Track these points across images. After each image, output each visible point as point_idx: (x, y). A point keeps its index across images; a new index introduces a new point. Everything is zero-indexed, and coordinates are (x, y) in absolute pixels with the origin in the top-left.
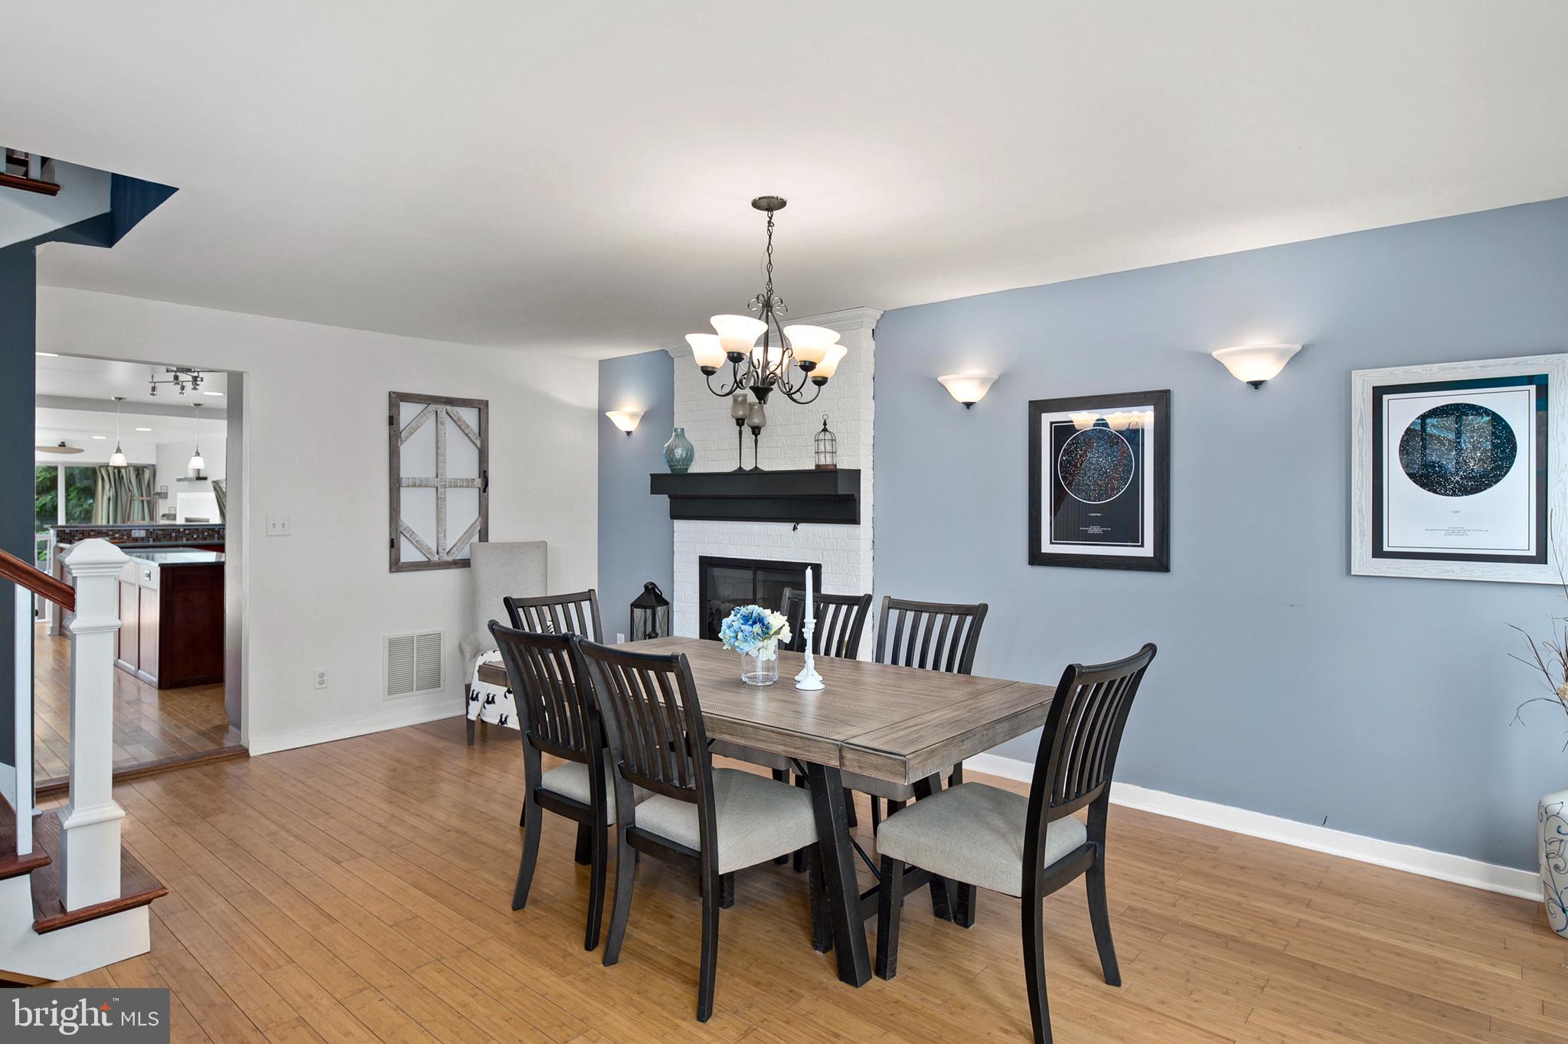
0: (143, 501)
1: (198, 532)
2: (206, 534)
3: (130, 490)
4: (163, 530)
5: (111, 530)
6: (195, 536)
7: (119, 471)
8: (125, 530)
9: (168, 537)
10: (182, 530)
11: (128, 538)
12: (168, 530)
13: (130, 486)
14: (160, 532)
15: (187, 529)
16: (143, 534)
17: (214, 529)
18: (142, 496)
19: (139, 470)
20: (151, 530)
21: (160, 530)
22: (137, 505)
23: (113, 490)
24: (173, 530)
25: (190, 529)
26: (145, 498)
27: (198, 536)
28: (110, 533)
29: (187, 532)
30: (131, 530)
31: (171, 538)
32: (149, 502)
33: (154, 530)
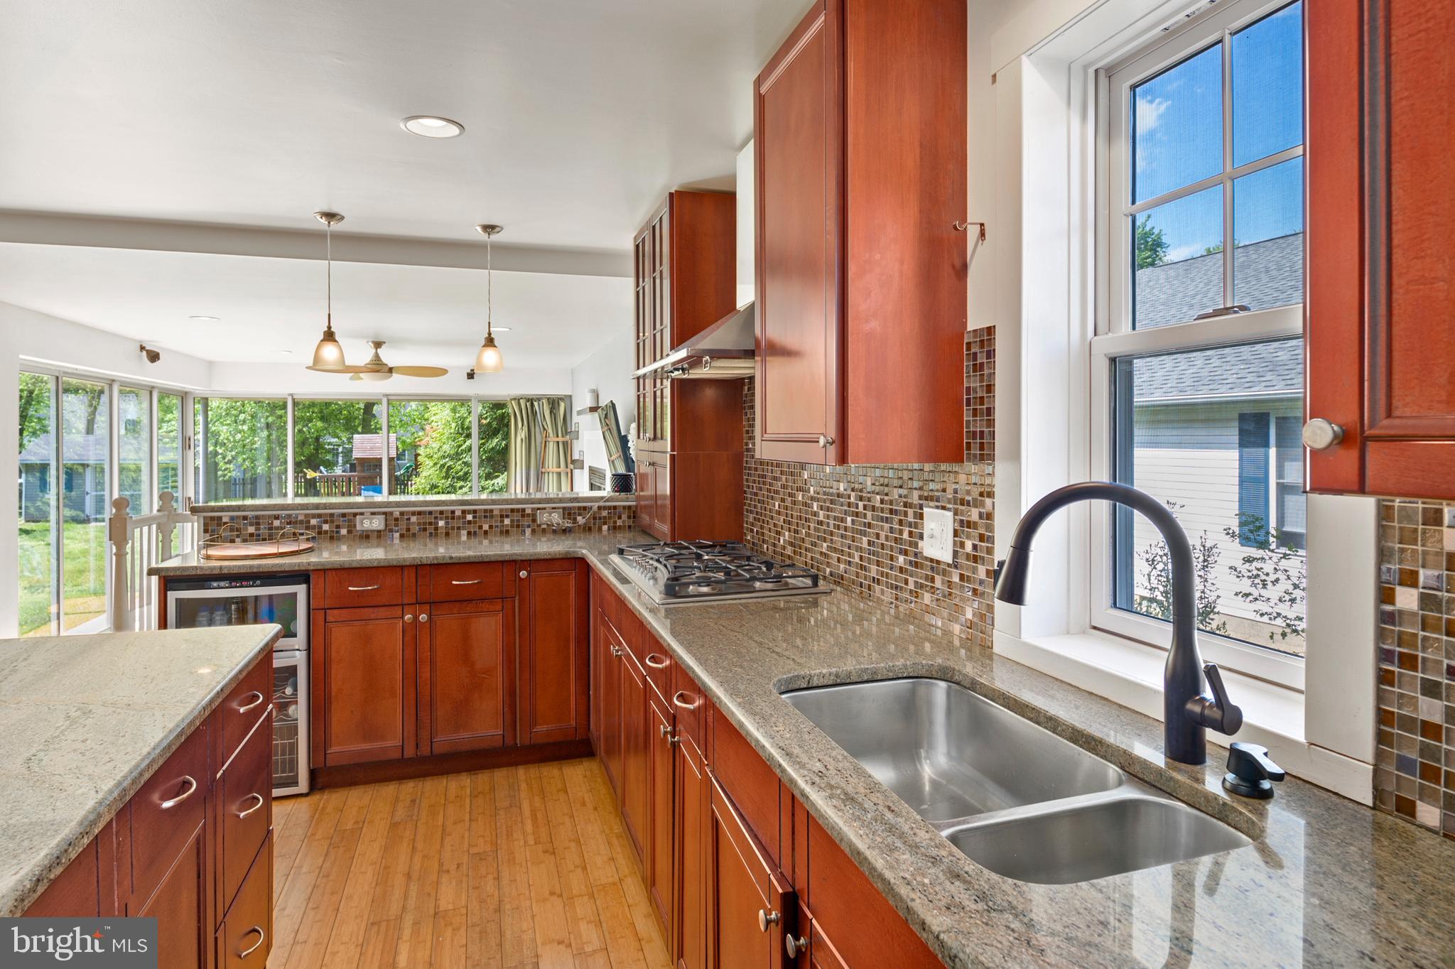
0: (558, 442)
1: (492, 517)
2: (507, 521)
3: (544, 429)
4: (420, 513)
5: (314, 516)
6: (486, 527)
7: (532, 405)
8: (344, 515)
9: (431, 529)
10: (458, 513)
11: (349, 532)
12: (430, 513)
13: (544, 424)
14: (414, 519)
15: (469, 512)
16: (377, 523)
17: (524, 510)
18: (558, 437)
19: (554, 402)
20: (397, 514)
21: (414, 513)
22: (551, 447)
23: (525, 428)
24: (441, 512)
25: (475, 512)
26: (560, 439)
27: (491, 527)
28: (314, 522)
29: (470, 517)
30: (355, 515)
31: (435, 534)
32: (565, 444)
33: (402, 514)
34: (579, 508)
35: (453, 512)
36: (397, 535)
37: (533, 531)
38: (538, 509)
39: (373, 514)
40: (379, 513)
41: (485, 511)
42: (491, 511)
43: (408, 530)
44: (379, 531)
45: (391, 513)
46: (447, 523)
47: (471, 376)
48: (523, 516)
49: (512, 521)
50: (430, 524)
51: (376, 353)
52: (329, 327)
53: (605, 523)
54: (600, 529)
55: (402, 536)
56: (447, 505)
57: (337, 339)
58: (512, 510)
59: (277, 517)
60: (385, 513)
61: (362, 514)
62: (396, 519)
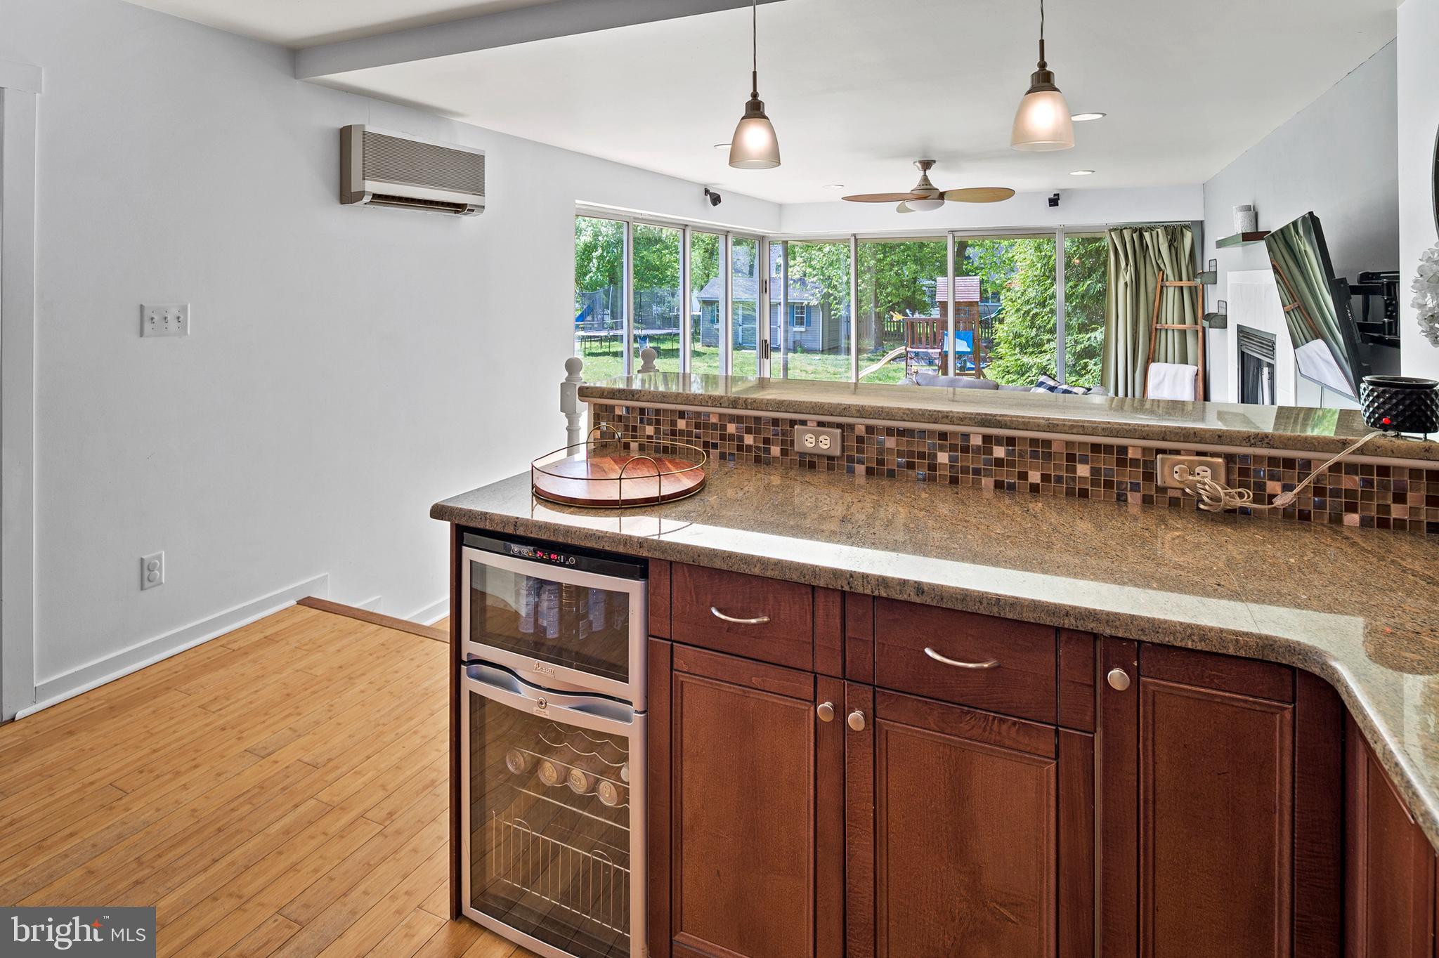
1: (1048, 456)
4: (901, 433)
6: (1035, 477)
8: (775, 422)
9: (922, 467)
10: (976, 441)
11: (784, 453)
12: (922, 434)
14: (891, 442)
15: (999, 441)
16: (826, 443)
17: (1123, 450)
20: (860, 430)
21: (890, 432)
24: (943, 436)
25: (1011, 441)
27: (1045, 478)
28: (731, 428)
29: (999, 452)
30: (793, 423)
31: (930, 478)
33: (870, 429)
34: (1273, 461)
35: (966, 436)
36: (860, 469)
37: (1147, 501)
38: (1160, 451)
39: (821, 424)
40: (830, 425)
41: (1034, 442)
42: (1047, 443)
43: (881, 462)
44: (831, 458)
45: (852, 427)
46: (952, 459)
47: (1054, 202)
48: (1122, 462)
49: (1094, 471)
50: (922, 455)
51: (925, 175)
52: (755, 95)
53: (1352, 508)
54: (1337, 520)
55: (870, 472)
56: (952, 423)
57: (766, 113)
58: (1096, 448)
59: (682, 414)
60: (839, 426)
61: (804, 423)
62: (860, 440)
